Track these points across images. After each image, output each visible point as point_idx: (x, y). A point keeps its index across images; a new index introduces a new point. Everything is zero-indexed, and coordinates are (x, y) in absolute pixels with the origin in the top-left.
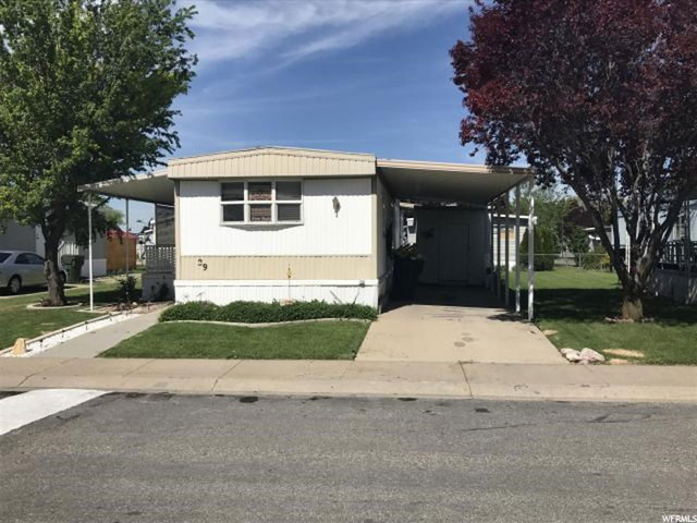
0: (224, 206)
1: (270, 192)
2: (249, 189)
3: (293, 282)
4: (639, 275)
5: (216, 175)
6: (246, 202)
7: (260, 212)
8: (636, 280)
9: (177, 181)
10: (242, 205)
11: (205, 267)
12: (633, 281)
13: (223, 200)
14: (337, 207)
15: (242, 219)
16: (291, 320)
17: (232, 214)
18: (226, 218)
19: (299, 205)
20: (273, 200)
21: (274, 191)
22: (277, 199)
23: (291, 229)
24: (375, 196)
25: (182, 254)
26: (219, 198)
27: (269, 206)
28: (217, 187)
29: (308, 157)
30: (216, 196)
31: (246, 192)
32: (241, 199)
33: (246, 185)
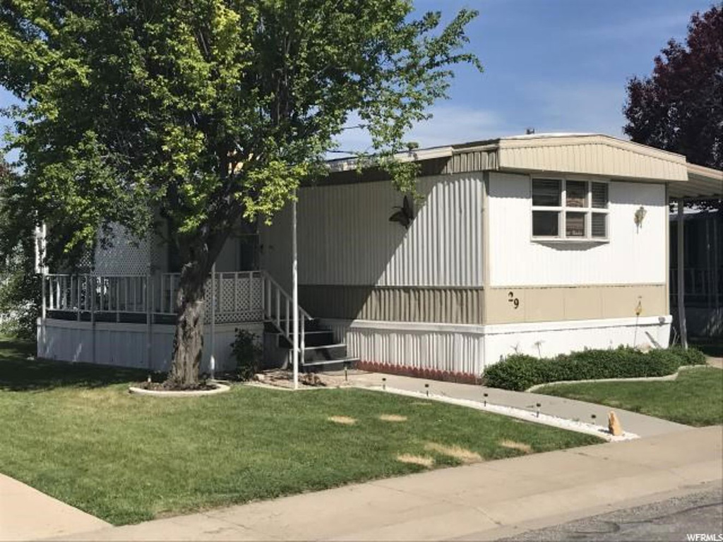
0: (534, 212)
1: (586, 196)
6: (564, 208)
7: (575, 223)
9: (487, 172)
10: (557, 213)
11: (517, 303)
13: (535, 204)
15: (555, 233)
17: (544, 225)
18: (538, 230)
19: (604, 215)
20: (589, 209)
21: (590, 195)
22: (593, 205)
24: (668, 206)
25: (492, 285)
26: (531, 200)
27: (584, 215)
28: (527, 184)
29: (618, 148)
30: (527, 198)
31: (564, 194)
32: (558, 203)
33: (564, 185)
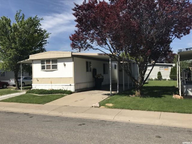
0: (42, 66)
1: (50, 62)
2: (46, 62)
3: (52, 85)
4: (139, 83)
5: (40, 58)
7: (48, 67)
8: (139, 84)
9: (33, 60)
10: (45, 66)
11: (38, 81)
12: (138, 84)
13: (42, 64)
14: (65, 65)
15: (45, 69)
16: (49, 94)
18: (42, 69)
19: (57, 65)
20: (51, 64)
21: (51, 62)
22: (52, 64)
23: (55, 71)
24: (73, 62)
25: (34, 78)
27: (50, 65)
28: (40, 61)
30: (40, 63)
31: (45, 62)
32: (45, 64)
33: (45, 61)
